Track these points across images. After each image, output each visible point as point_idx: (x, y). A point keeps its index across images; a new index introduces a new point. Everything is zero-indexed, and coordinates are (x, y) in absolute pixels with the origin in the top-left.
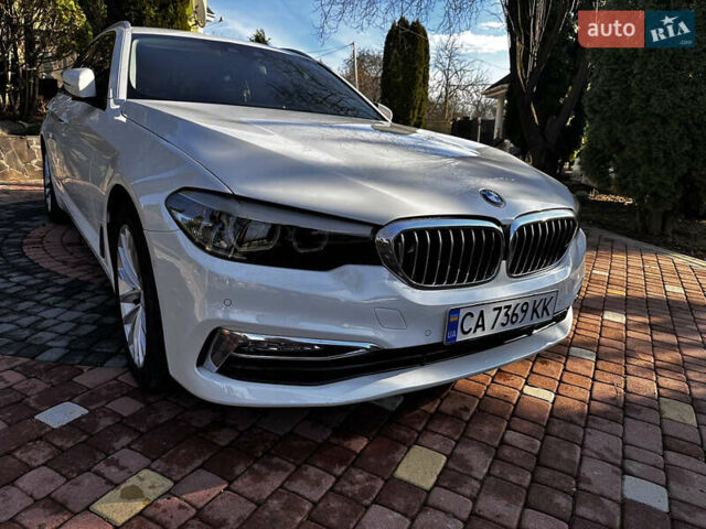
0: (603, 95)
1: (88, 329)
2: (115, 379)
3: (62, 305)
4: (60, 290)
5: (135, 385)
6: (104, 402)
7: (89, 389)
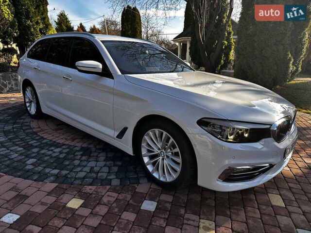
0: (243, 48)
1: (116, 169)
2: (150, 188)
3: (91, 160)
4: (81, 153)
5: (161, 189)
6: (158, 198)
7: (147, 194)
